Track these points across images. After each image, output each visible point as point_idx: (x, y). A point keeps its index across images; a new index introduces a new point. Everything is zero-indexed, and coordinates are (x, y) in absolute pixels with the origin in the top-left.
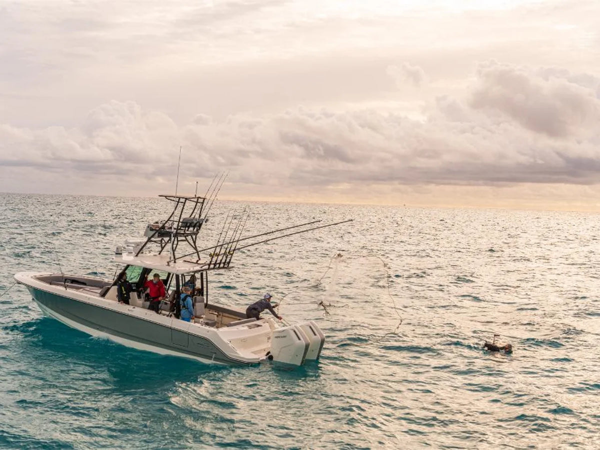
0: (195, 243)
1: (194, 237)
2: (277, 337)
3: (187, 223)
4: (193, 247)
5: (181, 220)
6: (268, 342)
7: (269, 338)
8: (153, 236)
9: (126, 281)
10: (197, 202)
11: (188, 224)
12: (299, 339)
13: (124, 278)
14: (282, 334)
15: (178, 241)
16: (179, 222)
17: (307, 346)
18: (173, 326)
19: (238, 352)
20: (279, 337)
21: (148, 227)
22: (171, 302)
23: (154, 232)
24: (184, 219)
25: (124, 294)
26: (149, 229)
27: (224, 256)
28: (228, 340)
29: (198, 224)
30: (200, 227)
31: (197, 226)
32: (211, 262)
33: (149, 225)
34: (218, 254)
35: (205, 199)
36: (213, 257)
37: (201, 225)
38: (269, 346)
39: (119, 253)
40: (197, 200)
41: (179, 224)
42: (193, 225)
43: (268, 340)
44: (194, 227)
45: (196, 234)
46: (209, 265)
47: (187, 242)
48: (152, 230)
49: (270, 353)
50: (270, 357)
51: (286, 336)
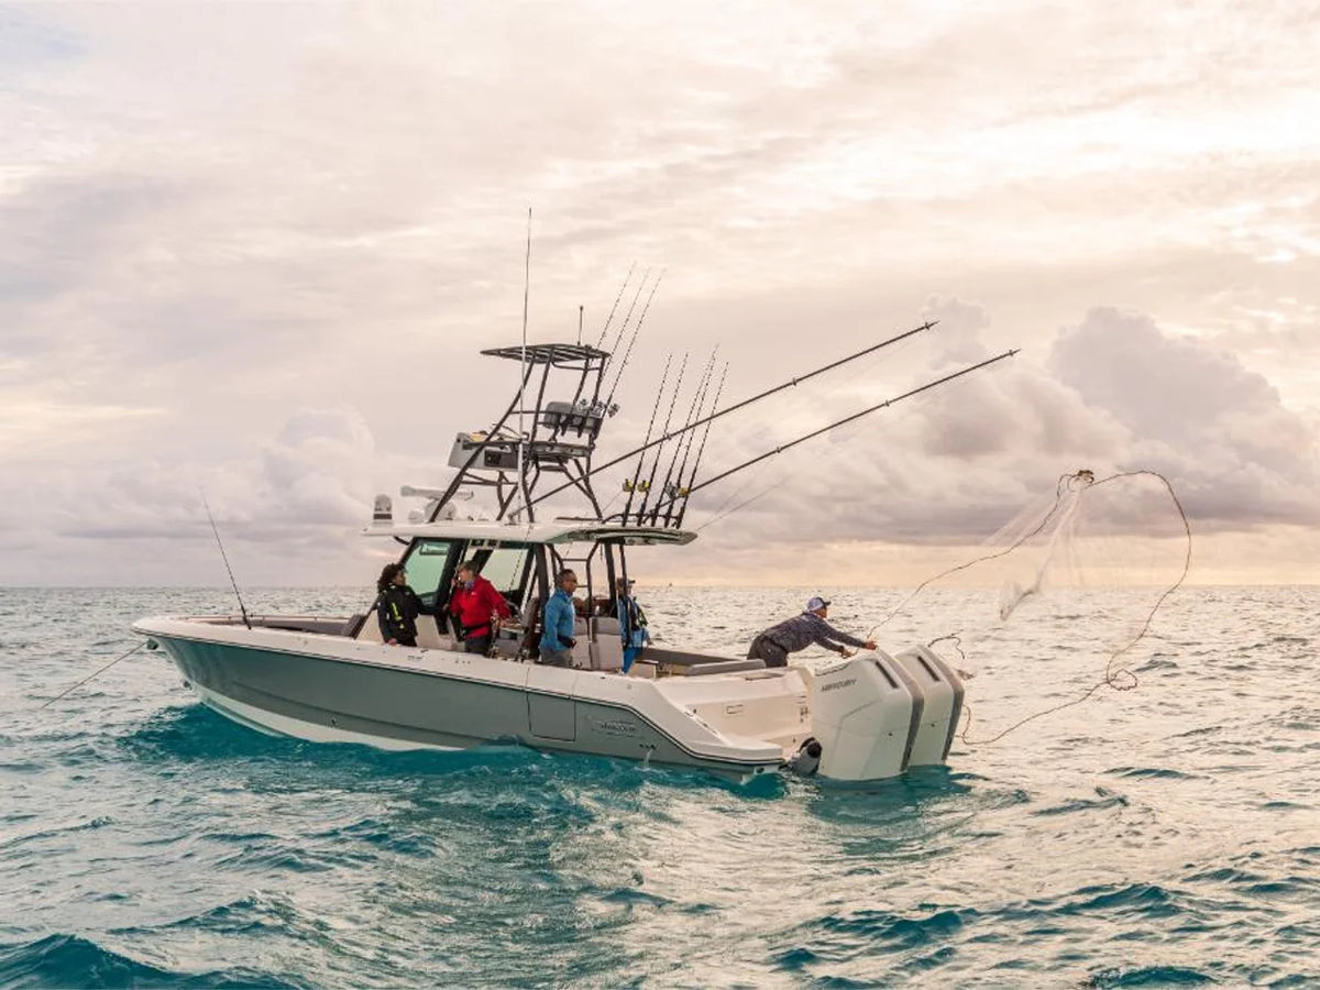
0: (586, 478)
1: (583, 461)
2: (827, 688)
3: (559, 415)
4: (582, 489)
5: (543, 407)
6: (802, 720)
7: (804, 712)
8: (470, 463)
9: (403, 588)
10: (586, 370)
11: (563, 418)
12: (894, 685)
13: (399, 578)
14: (844, 677)
15: (538, 469)
16: (537, 412)
17: (918, 705)
18: (532, 685)
19: (719, 736)
20: (836, 686)
21: (458, 441)
22: (526, 630)
23: (474, 450)
24: (551, 404)
25: (398, 623)
26: (461, 445)
27: (665, 495)
28: (688, 706)
29: (589, 423)
30: (595, 430)
31: (589, 428)
32: (628, 506)
33: (460, 434)
34: (647, 485)
35: (605, 355)
36: (632, 493)
37: (598, 422)
38: (805, 730)
39: (382, 516)
40: (587, 364)
41: (537, 417)
42: (577, 421)
43: (803, 717)
44: (580, 429)
45: (588, 451)
46: (625, 516)
47: (563, 474)
48: (468, 446)
49: (813, 739)
50: (813, 749)
51: (854, 681)
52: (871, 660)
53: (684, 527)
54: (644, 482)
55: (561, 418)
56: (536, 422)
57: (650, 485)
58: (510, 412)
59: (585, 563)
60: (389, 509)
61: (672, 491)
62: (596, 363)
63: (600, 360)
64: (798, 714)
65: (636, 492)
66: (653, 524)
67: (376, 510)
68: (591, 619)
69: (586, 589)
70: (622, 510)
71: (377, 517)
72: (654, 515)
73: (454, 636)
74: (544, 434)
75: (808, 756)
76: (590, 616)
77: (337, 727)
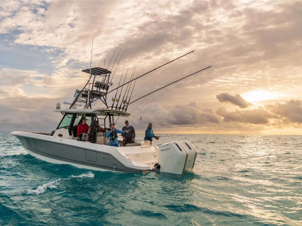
0: (105, 101)
1: (105, 97)
2: (162, 150)
4: (105, 103)
5: (95, 82)
7: (155, 156)
8: (78, 96)
10: (106, 76)
12: (181, 150)
14: (167, 147)
17: (187, 156)
19: (133, 162)
20: (164, 150)
24: (97, 81)
26: (77, 92)
27: (123, 103)
28: (125, 154)
29: (106, 87)
30: (107, 89)
31: (106, 88)
32: (113, 105)
33: (77, 90)
34: (118, 100)
35: (110, 72)
36: (114, 102)
37: (108, 87)
38: (155, 161)
39: (58, 108)
40: (106, 75)
41: (93, 84)
42: (103, 86)
43: (155, 158)
44: (104, 88)
45: (106, 94)
46: (112, 107)
47: (100, 99)
48: (78, 92)
49: (158, 164)
50: (158, 166)
51: (170, 149)
52: (175, 143)
53: (127, 112)
54: (117, 99)
55: (99, 85)
56: (93, 86)
57: (119, 100)
58: (87, 84)
59: (104, 120)
60: (60, 106)
61: (124, 102)
62: (108, 74)
63: (109, 74)
64: (154, 157)
65: (115, 101)
66: (119, 110)
67: (57, 106)
68: (105, 133)
69: (104, 126)
70: (111, 106)
71: (57, 108)
72: (120, 108)
73: (73, 135)
74: (95, 89)
75: (157, 169)
76: (105, 132)
77: (45, 156)
